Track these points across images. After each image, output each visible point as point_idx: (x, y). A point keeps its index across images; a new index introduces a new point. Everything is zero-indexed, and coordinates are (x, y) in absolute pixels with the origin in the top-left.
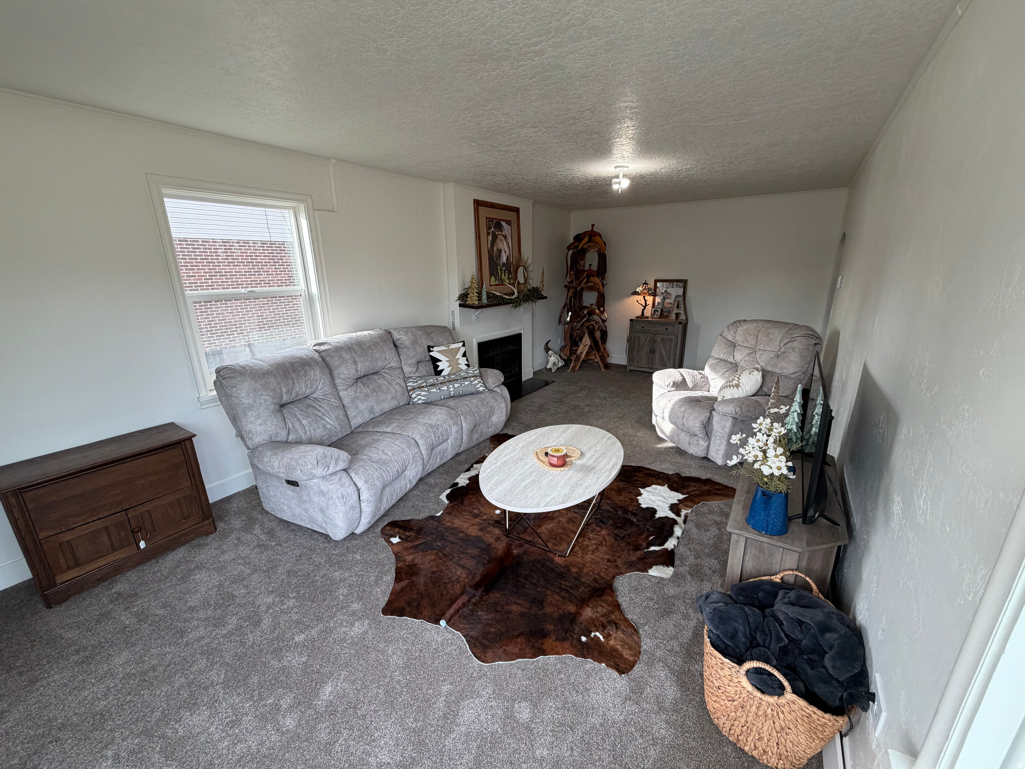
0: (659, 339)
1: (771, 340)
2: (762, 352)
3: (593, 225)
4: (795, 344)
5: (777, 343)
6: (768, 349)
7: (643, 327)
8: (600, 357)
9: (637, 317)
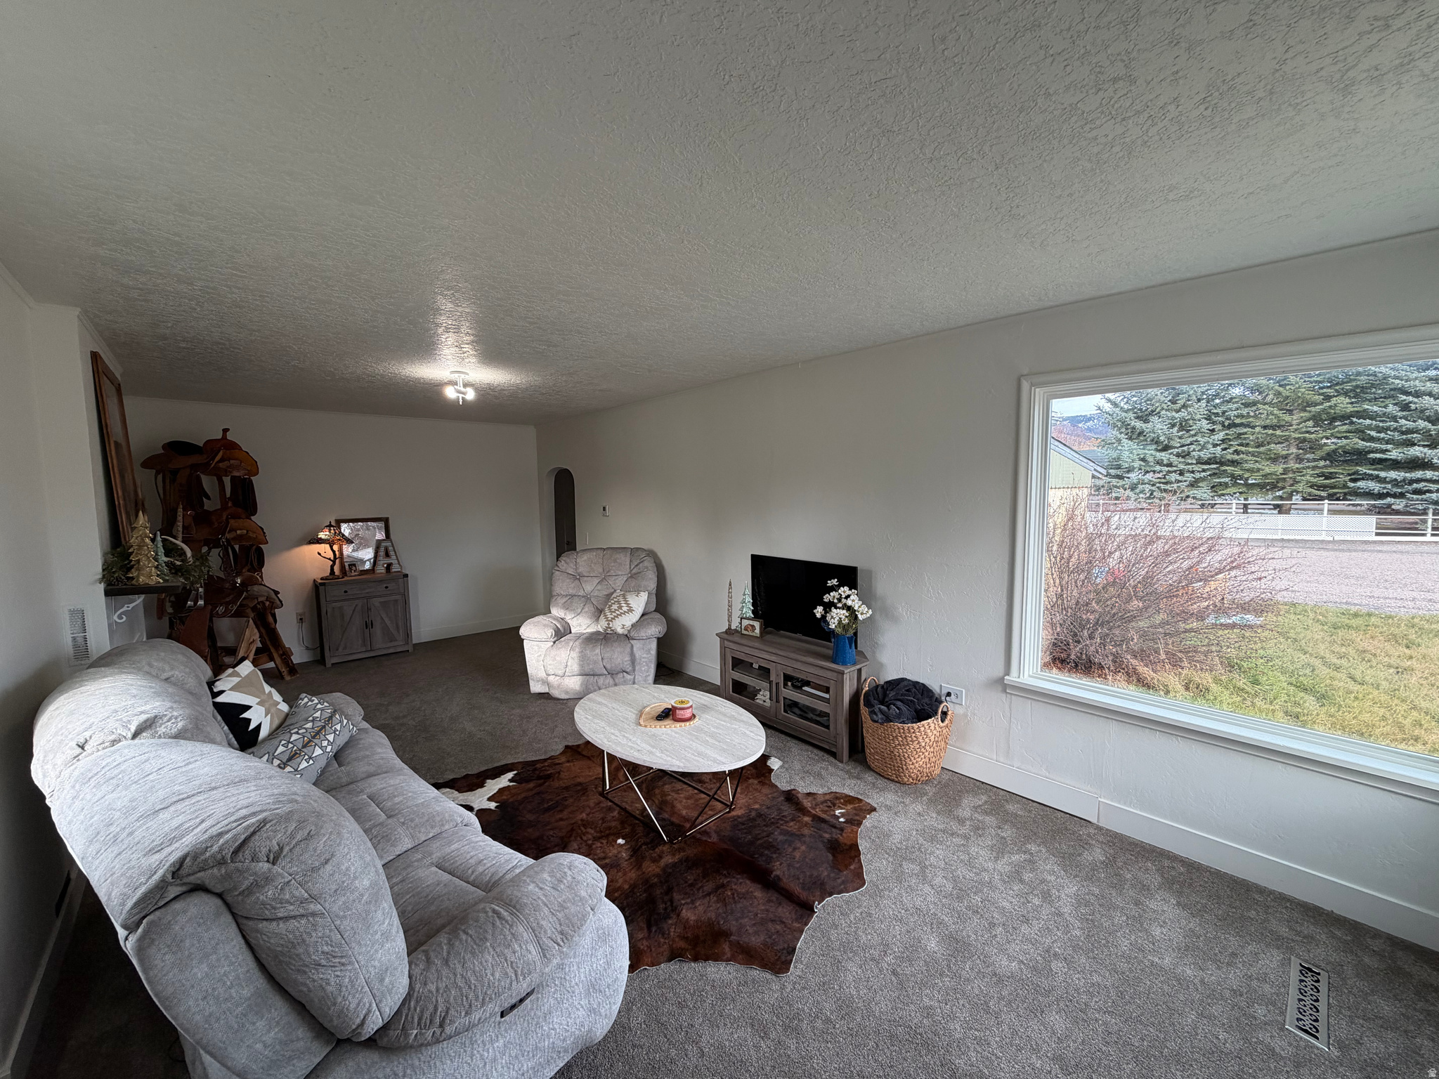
0: (377, 604)
1: (620, 564)
2: (614, 578)
3: (225, 431)
4: (646, 564)
5: (628, 566)
6: (620, 573)
7: (346, 592)
8: (281, 656)
9: (322, 579)
